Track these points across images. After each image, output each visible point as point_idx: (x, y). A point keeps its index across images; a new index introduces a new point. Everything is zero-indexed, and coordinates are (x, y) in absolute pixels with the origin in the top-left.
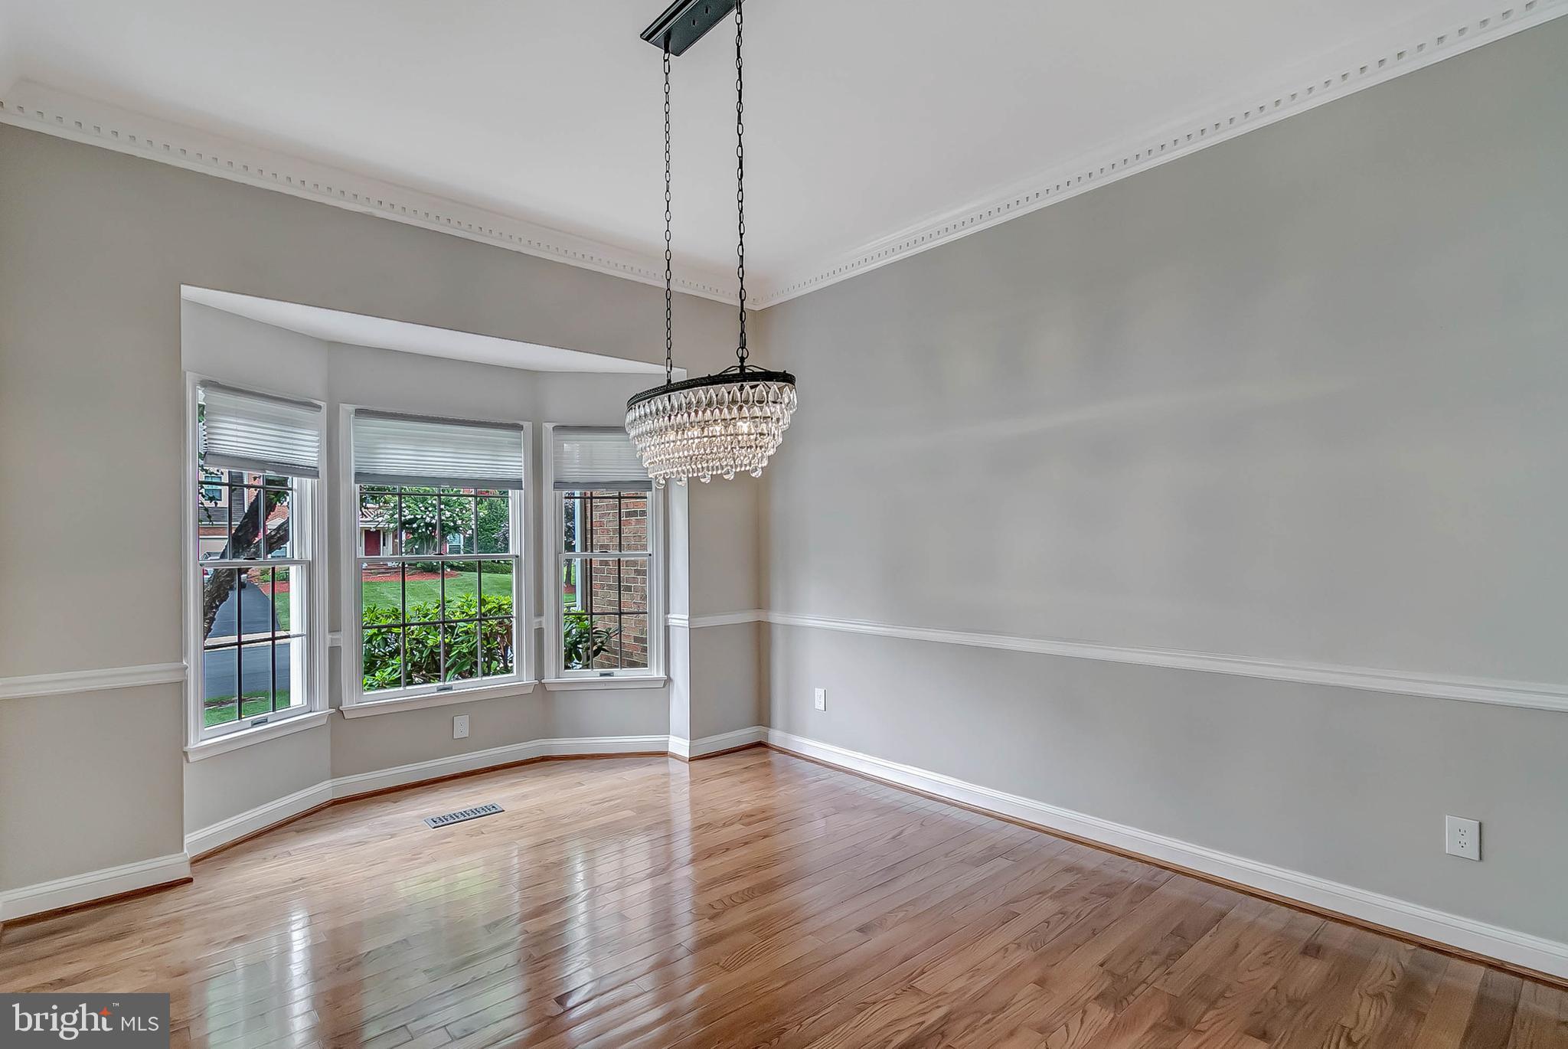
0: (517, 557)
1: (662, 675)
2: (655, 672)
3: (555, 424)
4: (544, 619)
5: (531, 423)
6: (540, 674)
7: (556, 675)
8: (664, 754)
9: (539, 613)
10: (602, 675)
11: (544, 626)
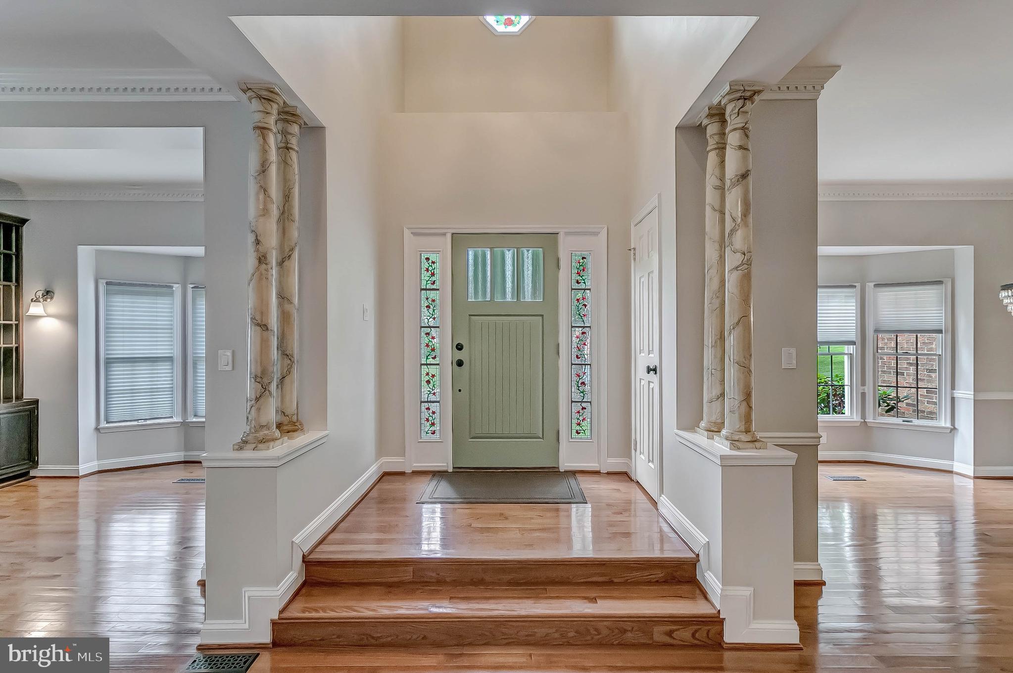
0: (851, 354)
1: (949, 425)
2: (944, 422)
3: (874, 283)
4: (866, 388)
5: (860, 284)
6: (863, 416)
7: (874, 418)
8: (951, 472)
9: (863, 384)
10: (904, 421)
11: (866, 391)
